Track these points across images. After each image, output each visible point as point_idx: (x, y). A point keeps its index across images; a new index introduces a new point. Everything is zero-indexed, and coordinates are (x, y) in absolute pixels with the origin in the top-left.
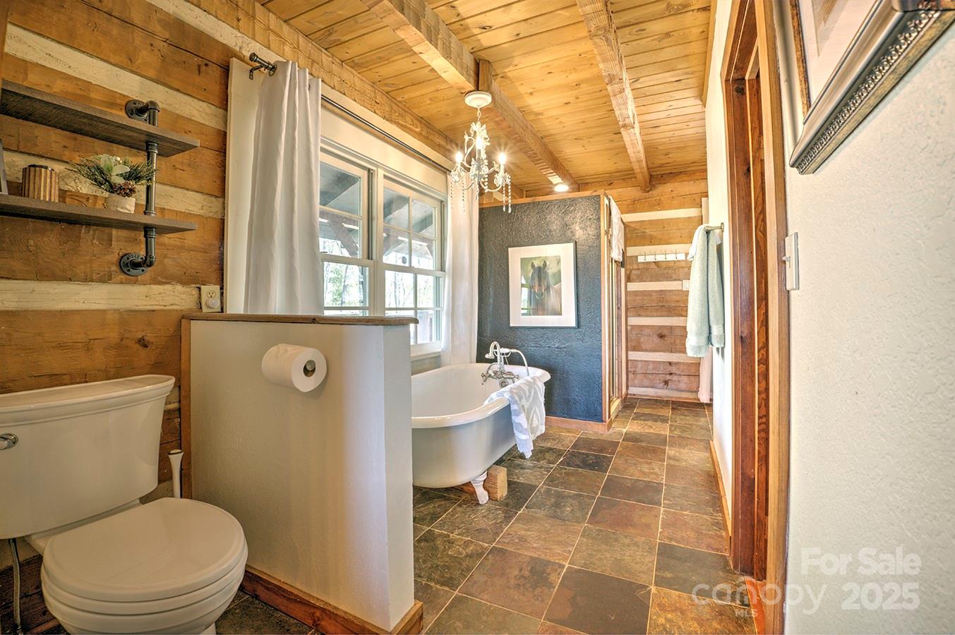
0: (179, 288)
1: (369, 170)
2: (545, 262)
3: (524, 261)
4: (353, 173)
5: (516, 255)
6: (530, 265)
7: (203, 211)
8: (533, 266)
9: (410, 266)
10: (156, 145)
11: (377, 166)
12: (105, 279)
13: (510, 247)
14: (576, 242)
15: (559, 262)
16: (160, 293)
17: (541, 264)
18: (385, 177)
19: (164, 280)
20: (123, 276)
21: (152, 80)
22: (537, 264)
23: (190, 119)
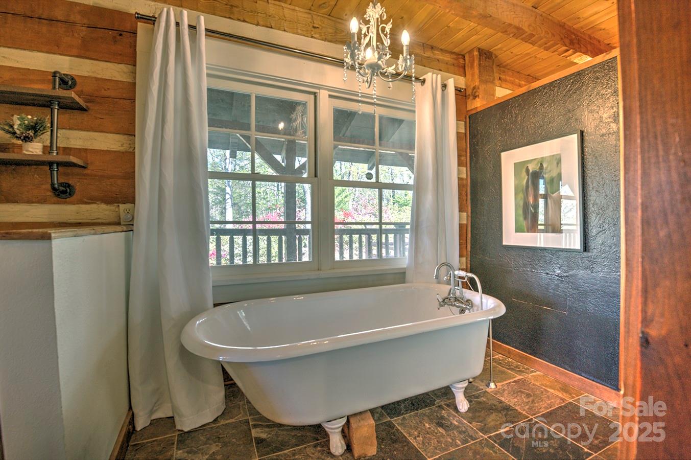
0: (103, 206)
1: (315, 93)
2: (541, 164)
3: (518, 166)
4: (298, 99)
5: (510, 160)
6: (524, 170)
7: (123, 148)
8: (527, 170)
9: (377, 181)
10: (57, 103)
11: (319, 88)
12: (42, 201)
13: (502, 152)
14: (582, 133)
15: (559, 162)
16: (87, 211)
17: (537, 168)
18: (330, 96)
19: (90, 201)
20: (55, 199)
21: (77, 56)
22: (532, 167)
23: (111, 80)
